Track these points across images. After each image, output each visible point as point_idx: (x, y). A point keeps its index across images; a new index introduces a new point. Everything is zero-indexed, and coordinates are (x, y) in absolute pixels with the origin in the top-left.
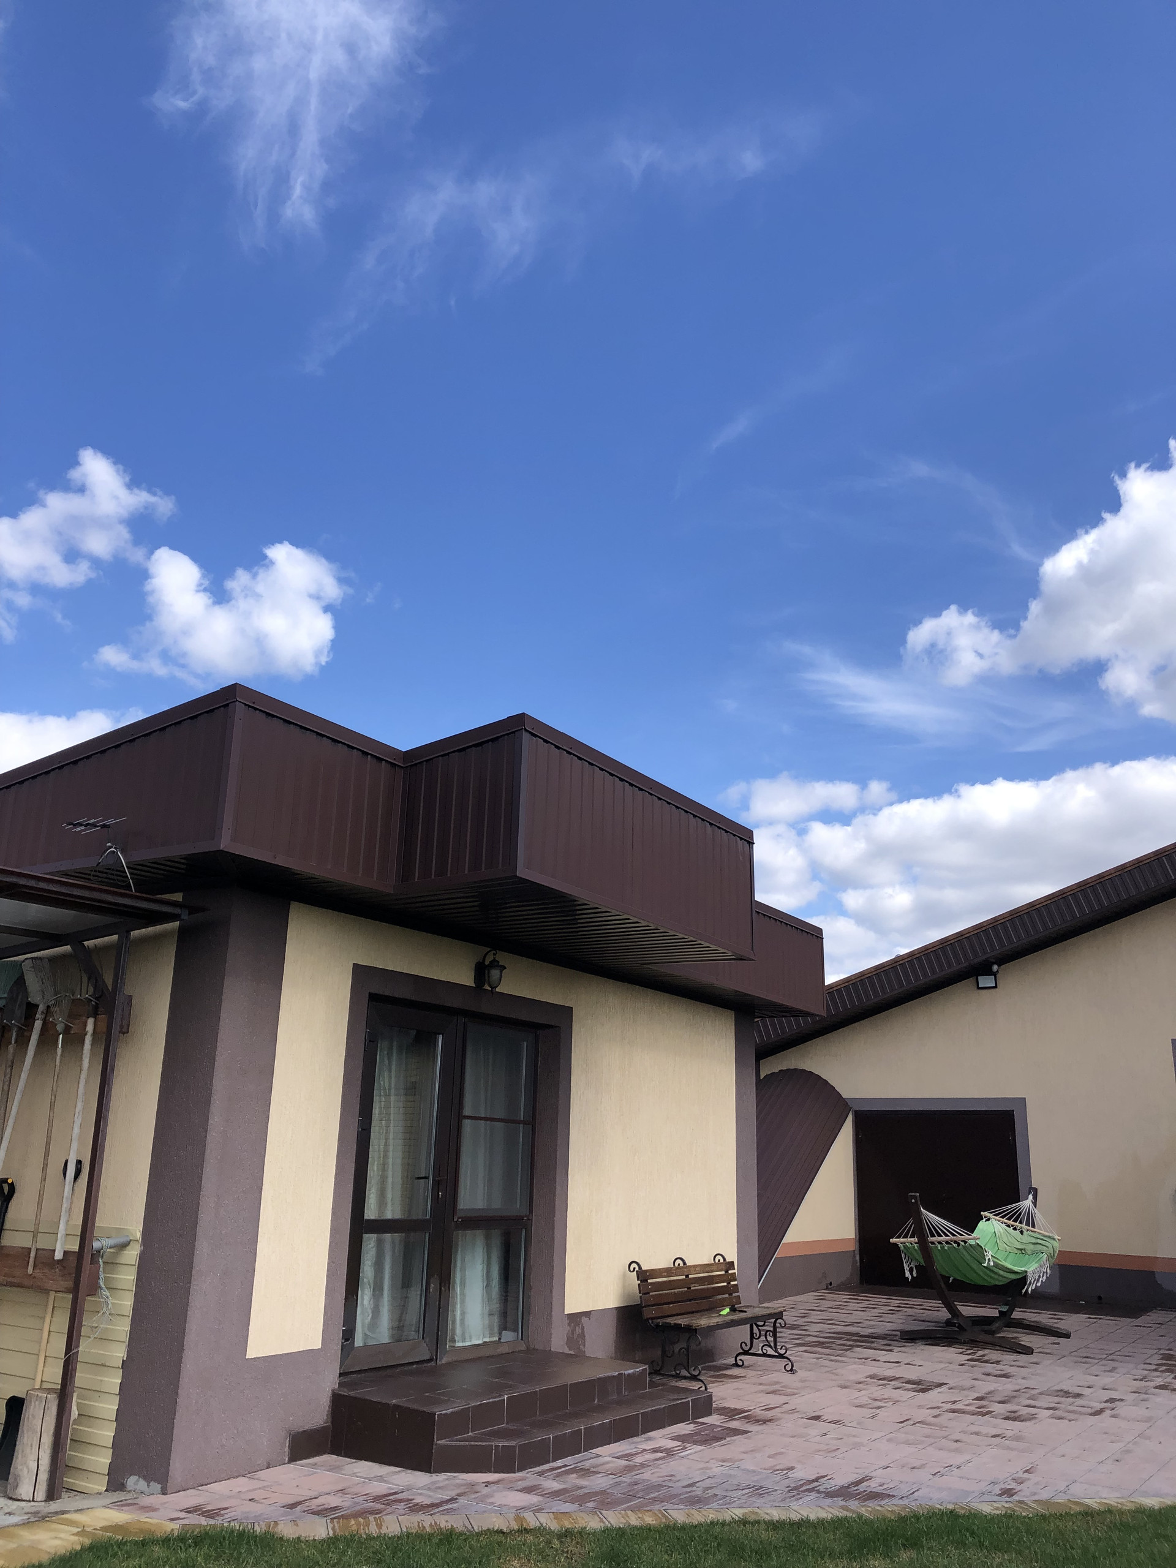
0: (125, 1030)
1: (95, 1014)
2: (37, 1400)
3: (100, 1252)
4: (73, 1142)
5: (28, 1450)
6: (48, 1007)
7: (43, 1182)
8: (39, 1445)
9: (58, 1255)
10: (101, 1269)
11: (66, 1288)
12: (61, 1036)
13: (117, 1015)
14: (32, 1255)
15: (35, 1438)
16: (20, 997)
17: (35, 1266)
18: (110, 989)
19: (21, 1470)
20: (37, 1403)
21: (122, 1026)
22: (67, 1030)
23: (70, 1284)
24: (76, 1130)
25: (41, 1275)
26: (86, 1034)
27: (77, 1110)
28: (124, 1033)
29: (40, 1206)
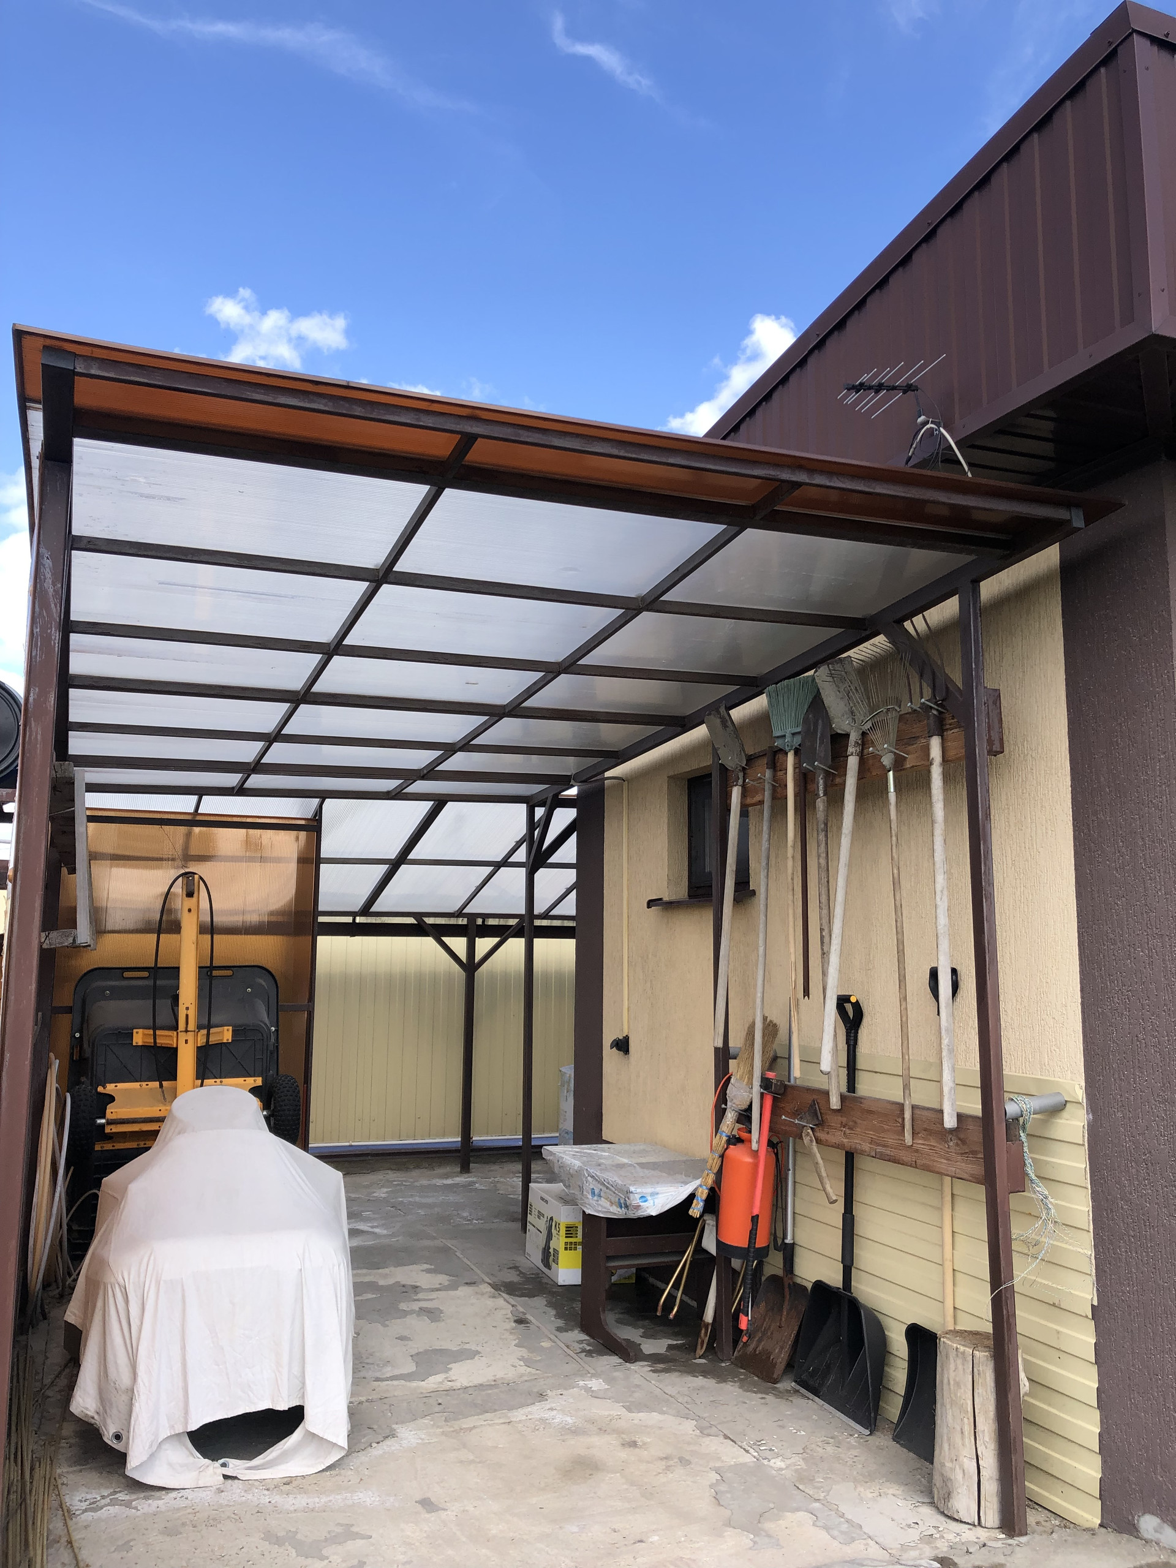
0: (996, 749)
1: (940, 730)
2: (957, 1355)
3: (1017, 1119)
4: (941, 938)
5: (957, 1439)
6: (864, 734)
7: (904, 1004)
8: (975, 1433)
9: (950, 1122)
10: (1026, 1149)
11: (972, 1175)
12: (891, 773)
13: (980, 724)
14: (908, 1115)
15: (966, 1420)
16: (820, 727)
17: (914, 1134)
18: (960, 685)
19: (953, 1470)
20: (959, 1362)
21: (990, 742)
22: (898, 764)
23: (979, 1169)
24: (943, 920)
25: (926, 1149)
26: (931, 764)
27: (939, 887)
28: (996, 754)
29: (905, 1038)
